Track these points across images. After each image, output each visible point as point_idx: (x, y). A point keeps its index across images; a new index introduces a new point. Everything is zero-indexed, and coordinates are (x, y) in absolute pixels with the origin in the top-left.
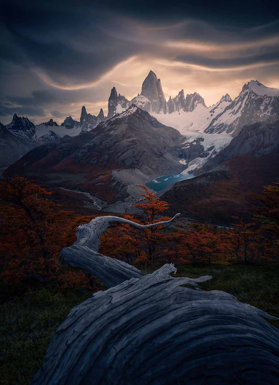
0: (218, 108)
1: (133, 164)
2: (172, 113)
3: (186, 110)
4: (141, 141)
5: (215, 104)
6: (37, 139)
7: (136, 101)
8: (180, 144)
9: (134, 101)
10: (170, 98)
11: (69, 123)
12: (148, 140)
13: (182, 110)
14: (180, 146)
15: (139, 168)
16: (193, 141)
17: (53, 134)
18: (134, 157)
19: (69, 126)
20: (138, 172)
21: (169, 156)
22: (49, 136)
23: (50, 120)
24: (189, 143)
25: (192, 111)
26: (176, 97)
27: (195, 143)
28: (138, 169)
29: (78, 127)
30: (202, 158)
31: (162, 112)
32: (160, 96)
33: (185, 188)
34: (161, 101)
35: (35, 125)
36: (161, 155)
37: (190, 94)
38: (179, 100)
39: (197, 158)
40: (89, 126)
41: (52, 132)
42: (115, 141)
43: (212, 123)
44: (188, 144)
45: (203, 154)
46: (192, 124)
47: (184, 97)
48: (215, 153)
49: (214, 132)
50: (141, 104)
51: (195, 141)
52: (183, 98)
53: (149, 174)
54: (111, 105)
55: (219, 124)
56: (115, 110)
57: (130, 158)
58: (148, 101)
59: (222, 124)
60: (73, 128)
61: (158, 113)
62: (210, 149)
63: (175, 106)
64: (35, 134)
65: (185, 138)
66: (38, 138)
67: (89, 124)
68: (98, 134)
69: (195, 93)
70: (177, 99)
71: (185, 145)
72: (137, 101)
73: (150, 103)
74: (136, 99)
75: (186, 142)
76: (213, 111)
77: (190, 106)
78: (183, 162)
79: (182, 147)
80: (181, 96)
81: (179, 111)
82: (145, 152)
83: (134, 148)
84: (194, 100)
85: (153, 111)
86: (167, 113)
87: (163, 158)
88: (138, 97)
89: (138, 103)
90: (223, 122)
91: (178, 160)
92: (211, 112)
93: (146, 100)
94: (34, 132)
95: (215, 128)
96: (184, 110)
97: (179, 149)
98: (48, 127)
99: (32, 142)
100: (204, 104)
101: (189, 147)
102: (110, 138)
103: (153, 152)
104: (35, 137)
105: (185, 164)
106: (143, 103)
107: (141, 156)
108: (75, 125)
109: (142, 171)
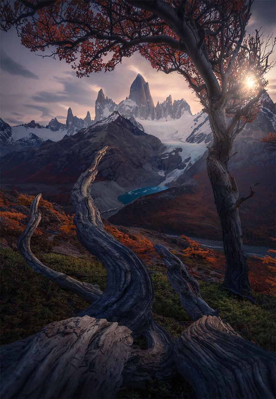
0: (201, 117)
1: (110, 175)
2: (160, 119)
3: (173, 117)
4: (119, 151)
5: (199, 112)
6: (13, 142)
7: (123, 105)
8: (160, 154)
9: (121, 105)
10: (158, 104)
11: (55, 125)
12: (127, 149)
13: (169, 116)
14: (160, 156)
15: (115, 179)
16: (172, 151)
17: (34, 136)
18: (111, 168)
19: (54, 128)
20: (114, 184)
21: (148, 167)
22: (30, 139)
23: (31, 121)
24: (169, 153)
25: (178, 118)
26: (164, 102)
27: (174, 154)
28: (115, 181)
29: (64, 129)
30: (179, 170)
31: (150, 118)
32: (148, 100)
33: (145, 202)
34: (148, 105)
35: (11, 126)
36: (140, 166)
37: (177, 100)
38: (167, 106)
39: (175, 170)
40: (75, 130)
41: (33, 134)
42: (93, 149)
43: (193, 133)
44: (168, 155)
45: (181, 165)
46: (177, 132)
47: (172, 103)
48: (190, 164)
49: (195, 142)
50: (129, 108)
51: (174, 151)
52: (171, 105)
53: (125, 186)
54: (98, 108)
55: (199, 134)
56: (102, 113)
57: (107, 168)
58: (136, 105)
59: (202, 134)
60: (59, 130)
61: (146, 119)
62: (187, 160)
63: (163, 112)
64: (11, 136)
65: (165, 148)
66: (15, 141)
67: (75, 127)
68: (78, 141)
69: (182, 100)
70: (165, 104)
71: (164, 156)
72: (125, 105)
73: (138, 107)
74: (124, 103)
75: (165, 152)
76: (197, 120)
77: (177, 113)
78: (162, 174)
79: (161, 158)
80: (168, 102)
81: (166, 118)
82: (122, 162)
83: (111, 157)
84: (181, 107)
85: (141, 117)
86: (155, 119)
87: (142, 169)
88: (126, 101)
89: (126, 107)
90: (203, 132)
91: (157, 172)
92: (195, 120)
93: (133, 104)
94: (10, 134)
95: (196, 137)
96: (171, 117)
97: (158, 160)
98: (28, 129)
99: (6, 146)
100: (190, 112)
101: (168, 157)
102: (89, 146)
103: (132, 162)
104: (11, 139)
105: (163, 176)
106: (131, 107)
107: (118, 167)
108: (60, 128)
109: (118, 183)
